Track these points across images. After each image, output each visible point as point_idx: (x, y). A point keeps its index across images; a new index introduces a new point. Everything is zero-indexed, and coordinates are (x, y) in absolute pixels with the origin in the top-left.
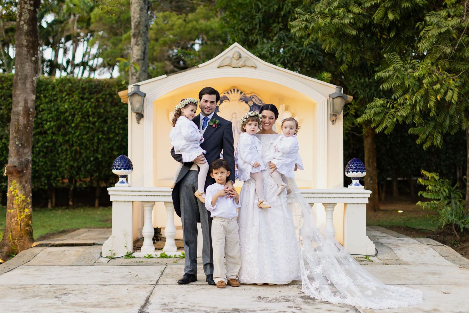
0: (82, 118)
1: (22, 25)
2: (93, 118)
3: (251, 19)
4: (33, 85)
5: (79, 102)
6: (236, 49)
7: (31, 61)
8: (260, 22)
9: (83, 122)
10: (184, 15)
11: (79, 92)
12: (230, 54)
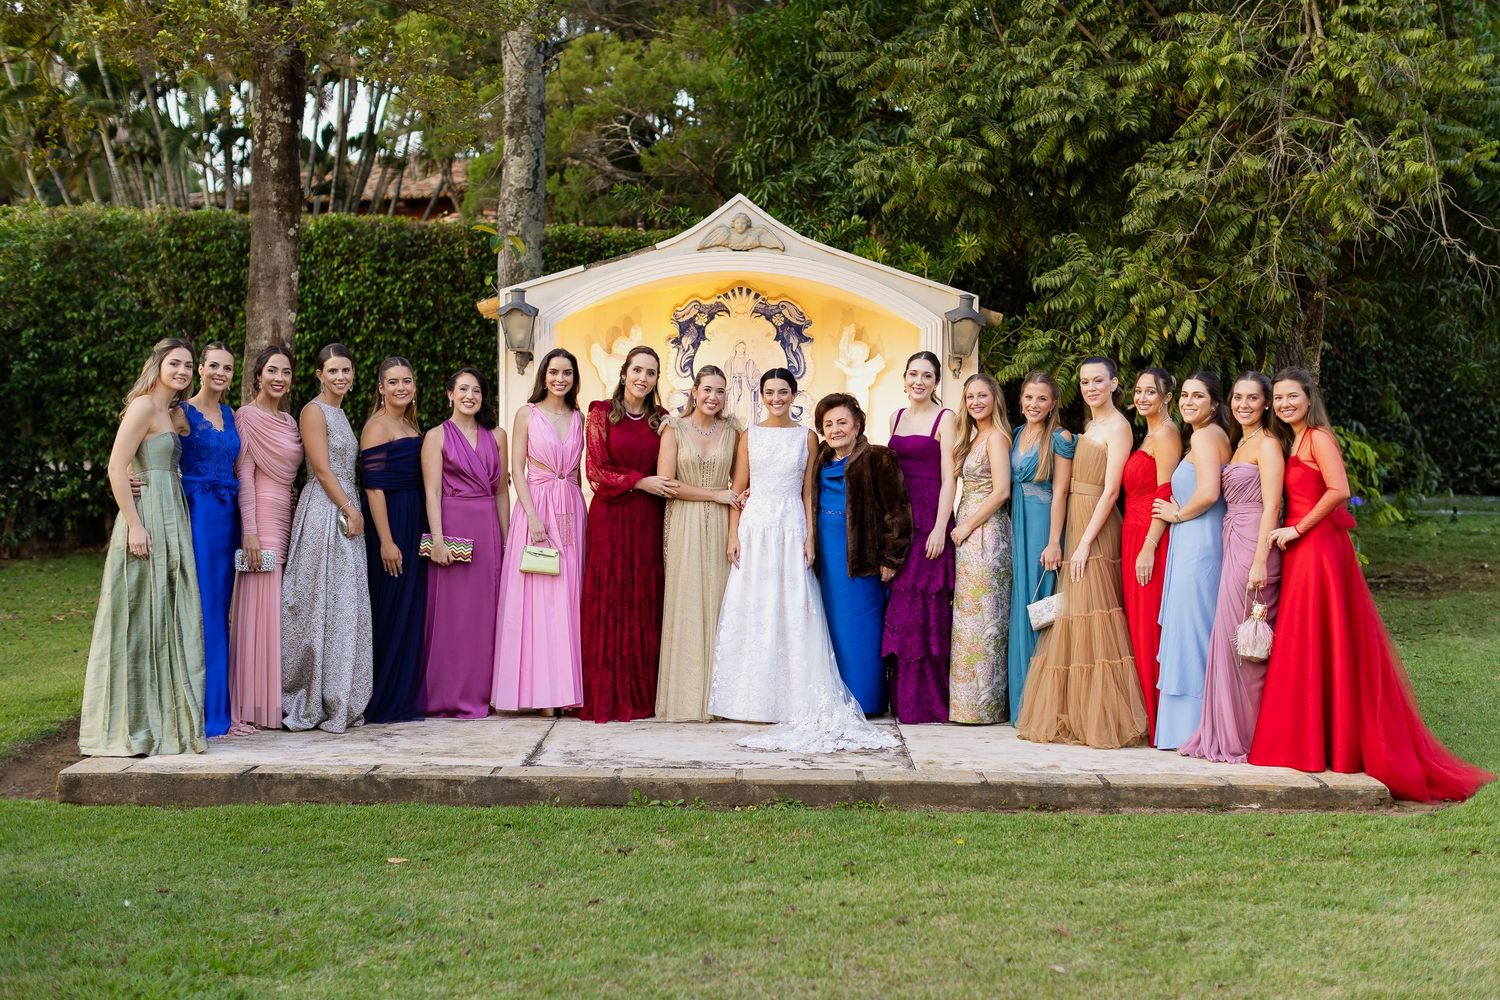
0: (380, 320)
1: (265, 157)
2: (407, 322)
3: (802, 80)
4: (291, 290)
5: (374, 282)
6: (740, 209)
7: (287, 236)
8: (822, 88)
9: (382, 331)
10: (640, 42)
11: (373, 256)
12: (727, 220)
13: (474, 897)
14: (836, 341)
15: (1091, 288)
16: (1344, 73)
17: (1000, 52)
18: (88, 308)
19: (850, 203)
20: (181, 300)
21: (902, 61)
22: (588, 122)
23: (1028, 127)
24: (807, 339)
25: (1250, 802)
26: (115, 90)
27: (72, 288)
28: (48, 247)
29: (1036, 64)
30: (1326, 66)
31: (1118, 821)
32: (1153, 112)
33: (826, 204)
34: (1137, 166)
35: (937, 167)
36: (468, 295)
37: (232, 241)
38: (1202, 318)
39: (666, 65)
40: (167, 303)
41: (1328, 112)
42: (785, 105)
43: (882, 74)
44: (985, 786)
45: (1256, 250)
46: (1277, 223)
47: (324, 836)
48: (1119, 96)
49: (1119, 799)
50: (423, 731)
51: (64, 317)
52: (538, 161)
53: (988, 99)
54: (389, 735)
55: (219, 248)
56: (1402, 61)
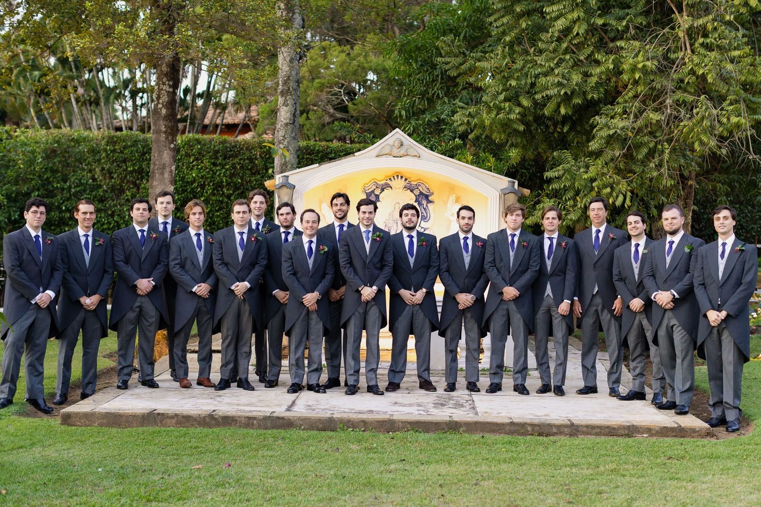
0: (214, 189)
1: (160, 108)
3: (431, 68)
4: (172, 175)
5: (211, 170)
7: (170, 148)
9: (214, 194)
10: (349, 47)
11: (210, 156)
12: (391, 141)
13: (262, 469)
14: (446, 203)
15: (573, 179)
16: (701, 72)
17: (529, 58)
18: (65, 182)
19: (455, 132)
20: (112, 178)
21: (479, 63)
22: (321, 88)
23: (543, 97)
24: (431, 202)
25: (643, 433)
26: (77, 68)
27: (57, 171)
28: (45, 151)
29: (547, 65)
30: (692, 68)
31: (576, 441)
32: (606, 90)
33: (443, 132)
34: (597, 117)
35: (496, 116)
36: (259, 176)
37: (139, 148)
38: (629, 194)
39: (361, 59)
40: (105, 179)
41: (693, 91)
42: (422, 81)
43: (470, 69)
44: (512, 424)
45: (656, 160)
46: (667, 147)
47: (190, 442)
48: (589, 81)
49: (578, 431)
50: (237, 394)
51: (53, 186)
52: (295, 109)
53: (523, 82)
54: (220, 396)
55: (132, 151)
56: (729, 67)
